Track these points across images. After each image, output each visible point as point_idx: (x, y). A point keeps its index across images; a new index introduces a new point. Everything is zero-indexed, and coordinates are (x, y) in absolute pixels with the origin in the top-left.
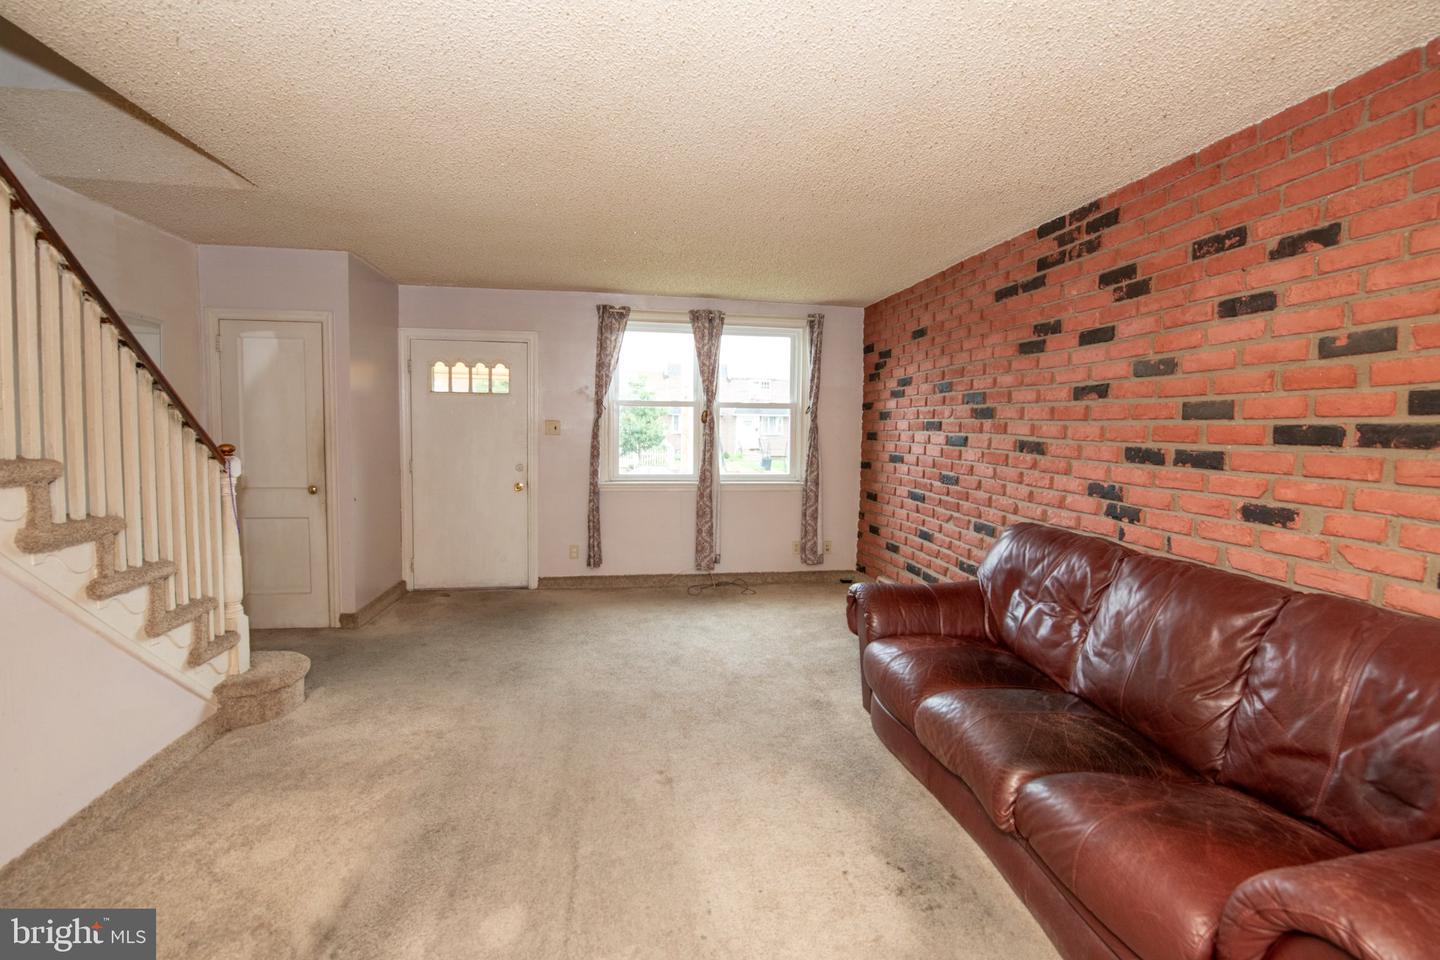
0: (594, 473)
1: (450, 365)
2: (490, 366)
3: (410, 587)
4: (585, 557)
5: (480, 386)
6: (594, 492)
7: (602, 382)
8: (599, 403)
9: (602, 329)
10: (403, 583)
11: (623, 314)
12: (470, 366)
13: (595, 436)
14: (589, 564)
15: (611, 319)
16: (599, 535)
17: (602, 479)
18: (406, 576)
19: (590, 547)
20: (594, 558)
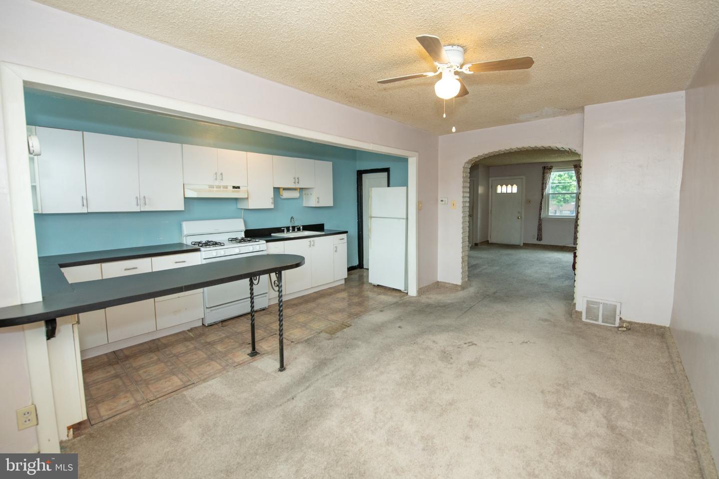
0: (540, 214)
1: (502, 186)
2: (512, 185)
3: (490, 242)
4: (536, 237)
5: (509, 191)
6: (540, 219)
7: (543, 189)
8: (542, 194)
9: (544, 173)
10: (488, 241)
11: (551, 168)
12: (507, 186)
13: (541, 204)
14: (537, 240)
15: (546, 169)
16: (541, 232)
17: (542, 216)
18: (489, 239)
19: (538, 235)
20: (540, 238)
